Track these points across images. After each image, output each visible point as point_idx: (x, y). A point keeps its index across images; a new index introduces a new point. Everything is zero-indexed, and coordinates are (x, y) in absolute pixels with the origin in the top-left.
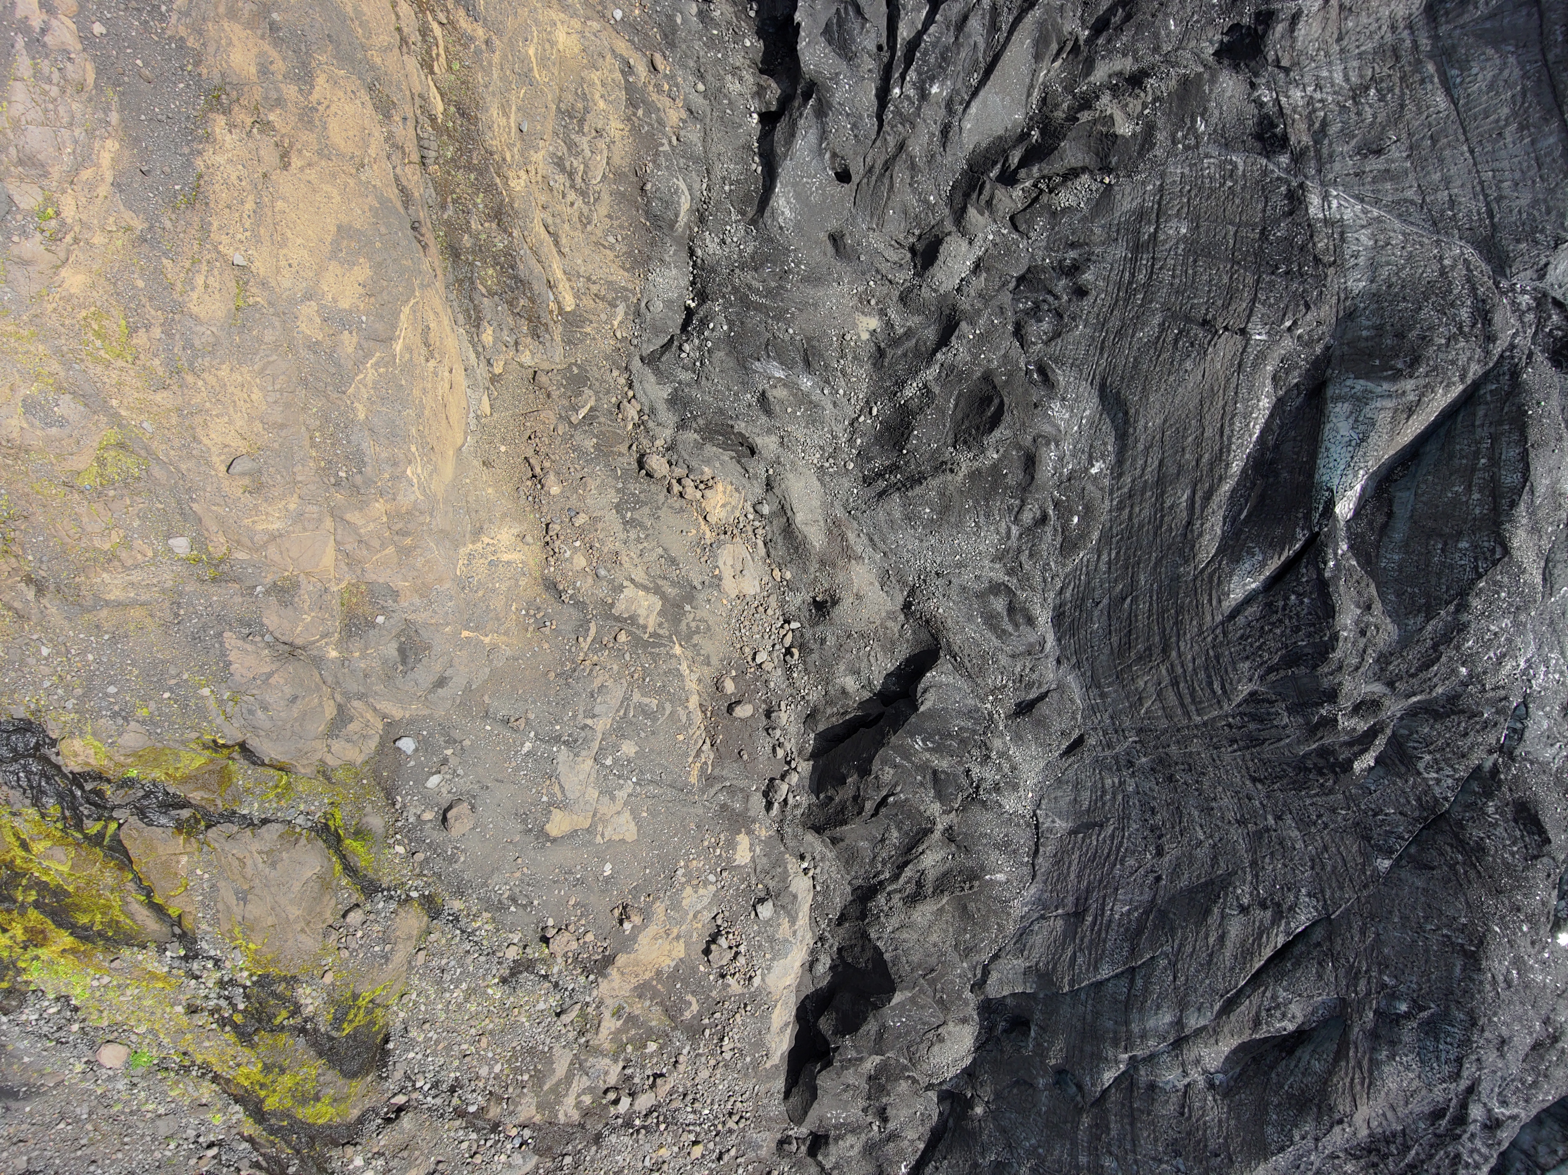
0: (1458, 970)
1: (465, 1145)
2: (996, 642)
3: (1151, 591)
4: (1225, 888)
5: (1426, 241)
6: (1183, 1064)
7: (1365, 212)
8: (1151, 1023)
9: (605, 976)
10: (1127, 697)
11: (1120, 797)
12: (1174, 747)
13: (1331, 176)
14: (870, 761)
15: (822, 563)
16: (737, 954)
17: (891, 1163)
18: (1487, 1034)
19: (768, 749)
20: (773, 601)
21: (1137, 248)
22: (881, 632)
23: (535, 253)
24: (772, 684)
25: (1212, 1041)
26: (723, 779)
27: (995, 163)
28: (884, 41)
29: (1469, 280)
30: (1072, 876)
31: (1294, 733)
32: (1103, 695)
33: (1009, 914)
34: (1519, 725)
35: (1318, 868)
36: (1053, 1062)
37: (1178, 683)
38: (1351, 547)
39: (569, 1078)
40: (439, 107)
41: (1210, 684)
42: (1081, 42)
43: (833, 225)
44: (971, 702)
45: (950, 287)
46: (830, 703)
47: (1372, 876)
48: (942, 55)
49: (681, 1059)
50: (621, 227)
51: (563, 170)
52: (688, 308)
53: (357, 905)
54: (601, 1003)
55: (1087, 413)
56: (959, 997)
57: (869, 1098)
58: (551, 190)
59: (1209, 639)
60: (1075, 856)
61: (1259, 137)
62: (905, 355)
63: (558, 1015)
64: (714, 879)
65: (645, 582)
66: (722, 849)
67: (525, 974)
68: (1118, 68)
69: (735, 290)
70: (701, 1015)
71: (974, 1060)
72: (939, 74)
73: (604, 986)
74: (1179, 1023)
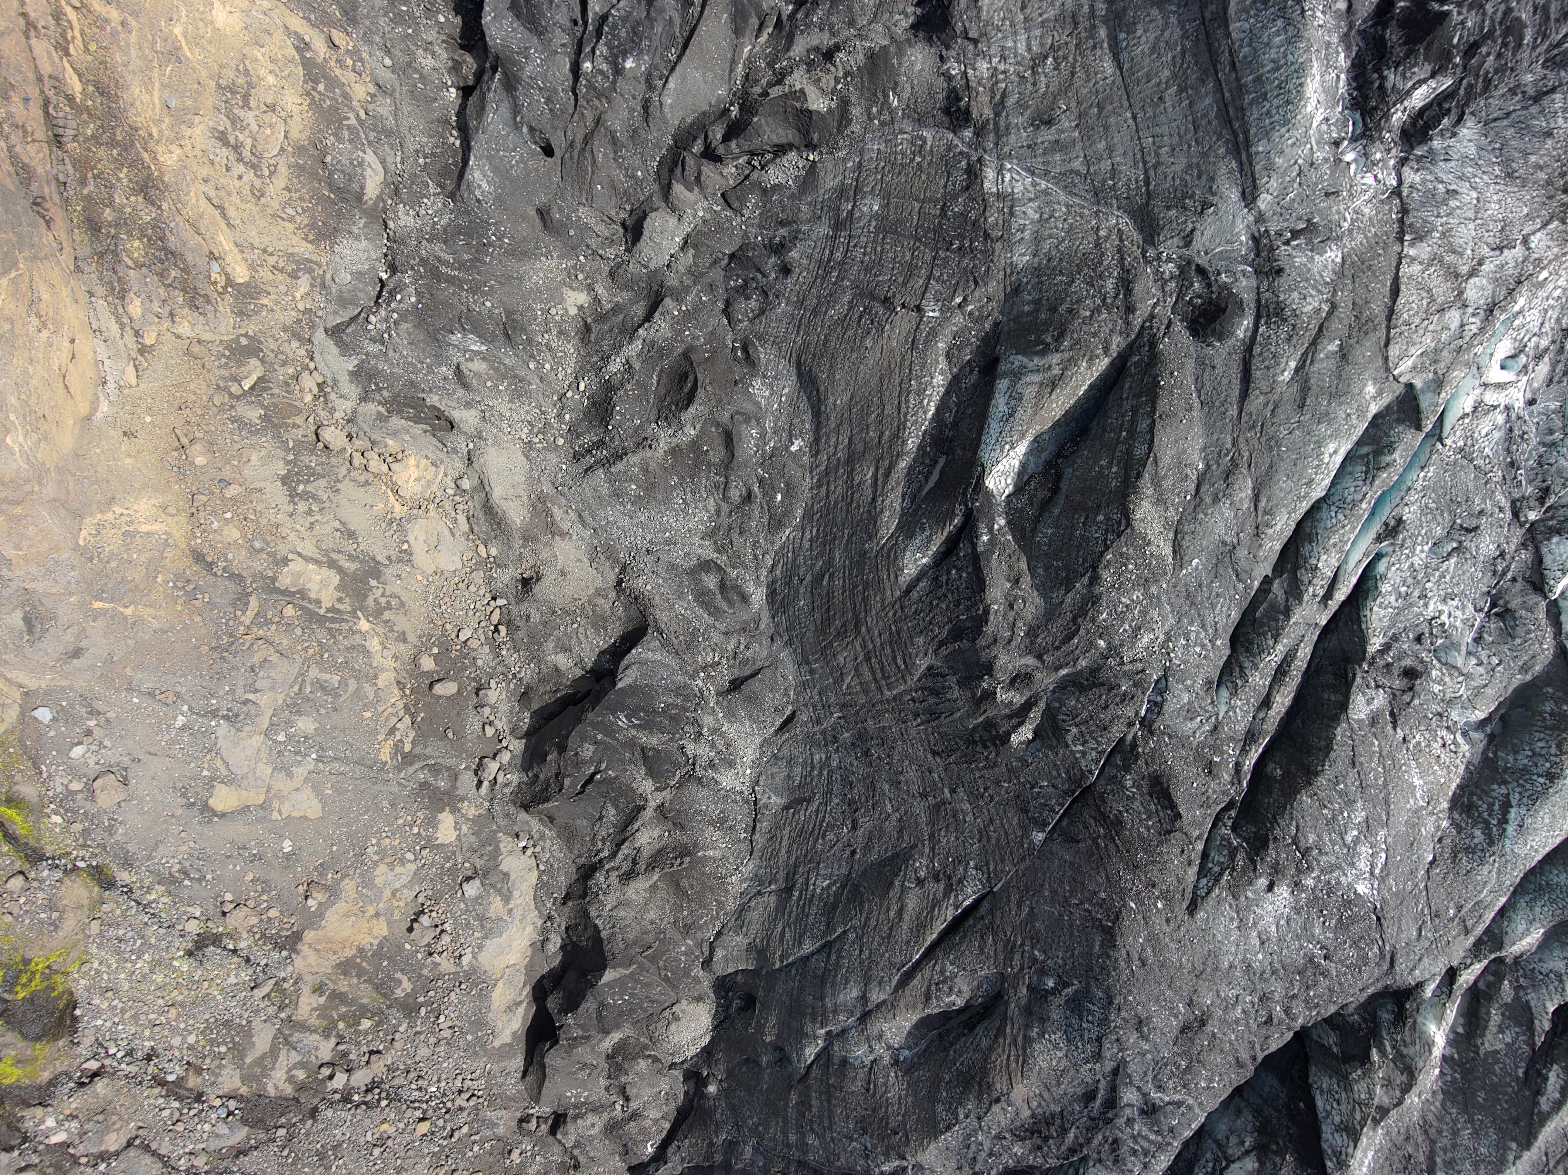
0: (1097, 947)
1: (165, 1113)
2: (708, 619)
3: (844, 568)
4: (906, 861)
5: (1086, 212)
6: (868, 1039)
7: (1034, 184)
8: (841, 998)
9: (297, 952)
10: (831, 674)
11: (825, 772)
12: (870, 722)
13: (1006, 149)
14: (566, 738)
15: (525, 538)
16: (442, 931)
17: (636, 1143)
18: (1124, 1014)
19: (477, 727)
20: (478, 577)
21: (838, 226)
22: (588, 608)
23: (192, 225)
24: (480, 662)
25: (891, 1015)
26: (426, 757)
27: (695, 138)
28: (578, 15)
29: (1120, 250)
30: (783, 851)
31: (964, 706)
32: (811, 672)
33: (727, 891)
34: (1159, 699)
36: (768, 1039)
37: (870, 659)
38: (1008, 522)
39: (274, 1053)
40: (75, 86)
41: (895, 658)
42: (784, 18)
43: (541, 199)
44: (679, 678)
45: (661, 264)
46: (543, 681)
47: (1029, 849)
48: (634, 29)
49: (397, 1036)
50: (301, 199)
51: (226, 143)
52: (381, 280)
53: (22, 873)
54: (300, 978)
55: (786, 390)
56: (687, 974)
57: (609, 1077)
58: (213, 164)
59: (891, 614)
60: (786, 833)
61: (947, 111)
62: (611, 331)
63: (252, 989)
64: (412, 857)
65: (317, 556)
66: (420, 827)
67: (212, 948)
68: (815, 43)
69: (424, 262)
70: (414, 994)
71: (713, 1038)
72: (633, 49)
73: (299, 962)
74: (864, 998)
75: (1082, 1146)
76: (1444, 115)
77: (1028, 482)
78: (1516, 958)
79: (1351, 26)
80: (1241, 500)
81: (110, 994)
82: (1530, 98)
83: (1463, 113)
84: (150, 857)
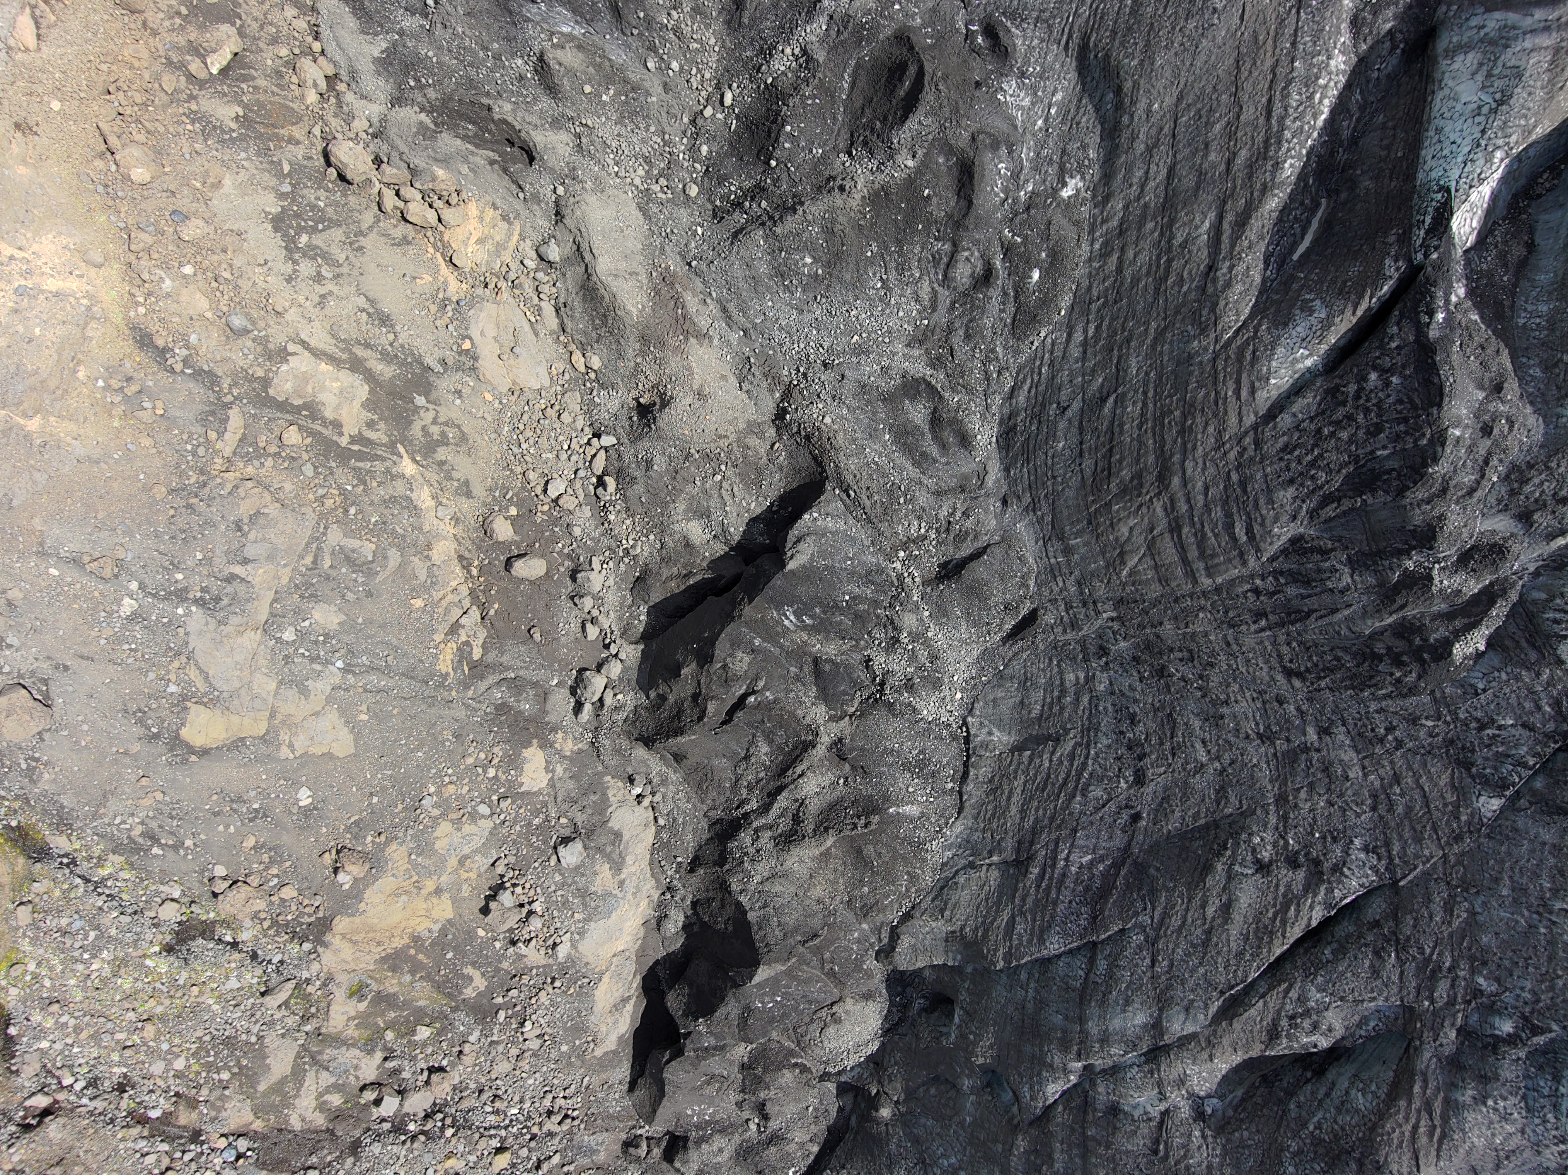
1: (150, 1159)
2: (913, 472)
3: (1146, 384)
4: (1235, 835)
6: (1160, 1084)
8: (1116, 1023)
9: (326, 945)
10: (1103, 553)
11: (1085, 699)
12: (1168, 626)
14: (712, 642)
15: (645, 340)
16: (530, 913)
17: (775, 1169)
19: (575, 626)
20: (574, 402)
22: (737, 452)
24: (577, 531)
26: (502, 668)
30: (1014, 810)
31: (1358, 601)
32: (1067, 551)
33: (924, 861)
35: (1382, 809)
36: (981, 1061)
37: (1179, 528)
38: (1471, 293)
39: (297, 1075)
41: (1229, 527)
44: (870, 559)
46: (667, 560)
47: (1469, 823)
49: (467, 1048)
54: (329, 979)
55: (1059, 97)
56: (859, 968)
57: (743, 1091)
59: (1232, 455)
60: (1019, 783)
63: (263, 994)
64: (487, 811)
65: (332, 350)
66: (497, 768)
67: (200, 941)
70: (490, 993)
71: (883, 1045)
73: (328, 958)
74: (1156, 1027)
81: (55, 1007)
84: (95, 816)
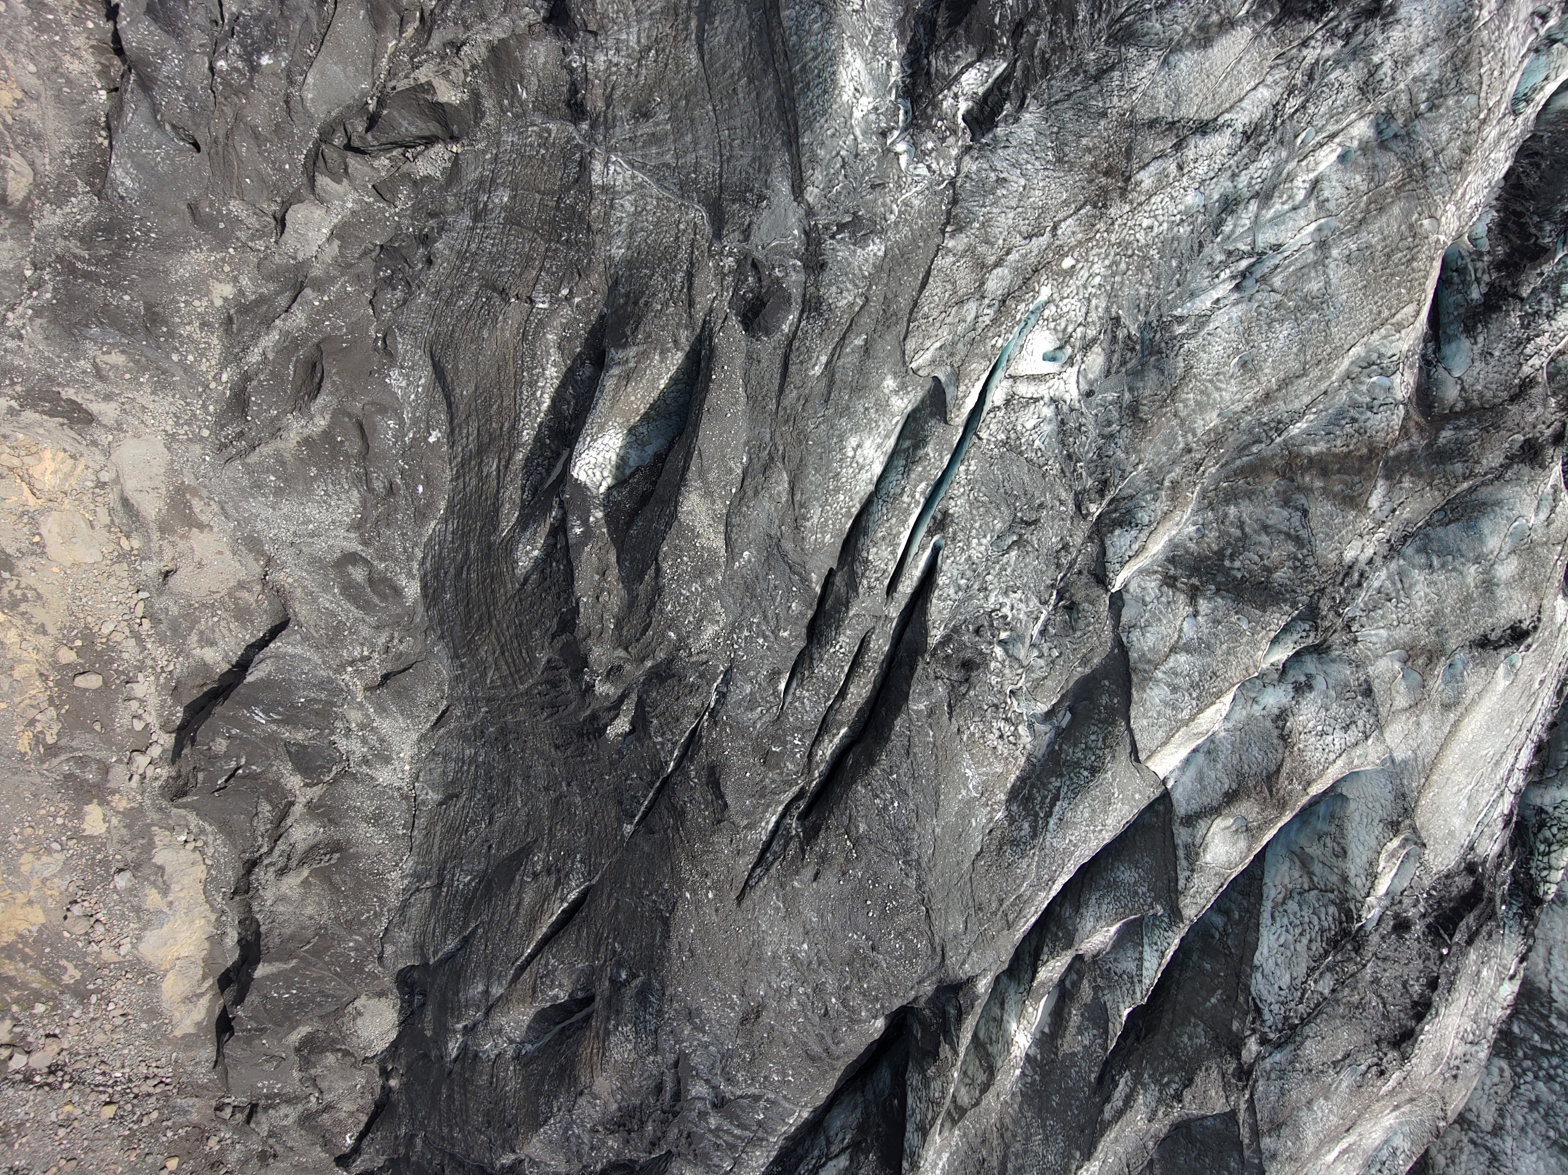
0: (658, 938)
2: (356, 613)
3: (477, 561)
4: (527, 856)
5: (672, 205)
6: (492, 1033)
7: (633, 177)
8: (470, 993)
10: (476, 667)
11: (473, 768)
13: (613, 142)
16: (96, 921)
17: (334, 1135)
18: (675, 1005)
19: (126, 720)
20: (121, 570)
21: (476, 216)
24: (126, 656)
25: (509, 1009)
26: (73, 749)
27: (336, 132)
29: (692, 244)
30: (436, 847)
31: (576, 699)
32: (460, 666)
33: (387, 887)
34: (724, 690)
35: (589, 834)
38: (604, 515)
41: (521, 652)
42: (427, 14)
43: (191, 193)
44: (323, 673)
45: (308, 254)
46: (191, 675)
47: (620, 841)
48: (267, 27)
49: (73, 1021)
55: (423, 381)
57: (301, 1070)
59: (513, 607)
60: (439, 828)
61: (569, 104)
62: (252, 321)
64: (59, 847)
66: (65, 818)
68: (450, 37)
69: (60, 259)
70: (83, 981)
71: (400, 1032)
72: (269, 46)
74: (487, 992)
75: (659, 1139)
76: (1005, 100)
77: (632, 475)
78: (1094, 956)
79: (906, 12)
80: (779, 493)
82: (1092, 77)
83: (1025, 97)
